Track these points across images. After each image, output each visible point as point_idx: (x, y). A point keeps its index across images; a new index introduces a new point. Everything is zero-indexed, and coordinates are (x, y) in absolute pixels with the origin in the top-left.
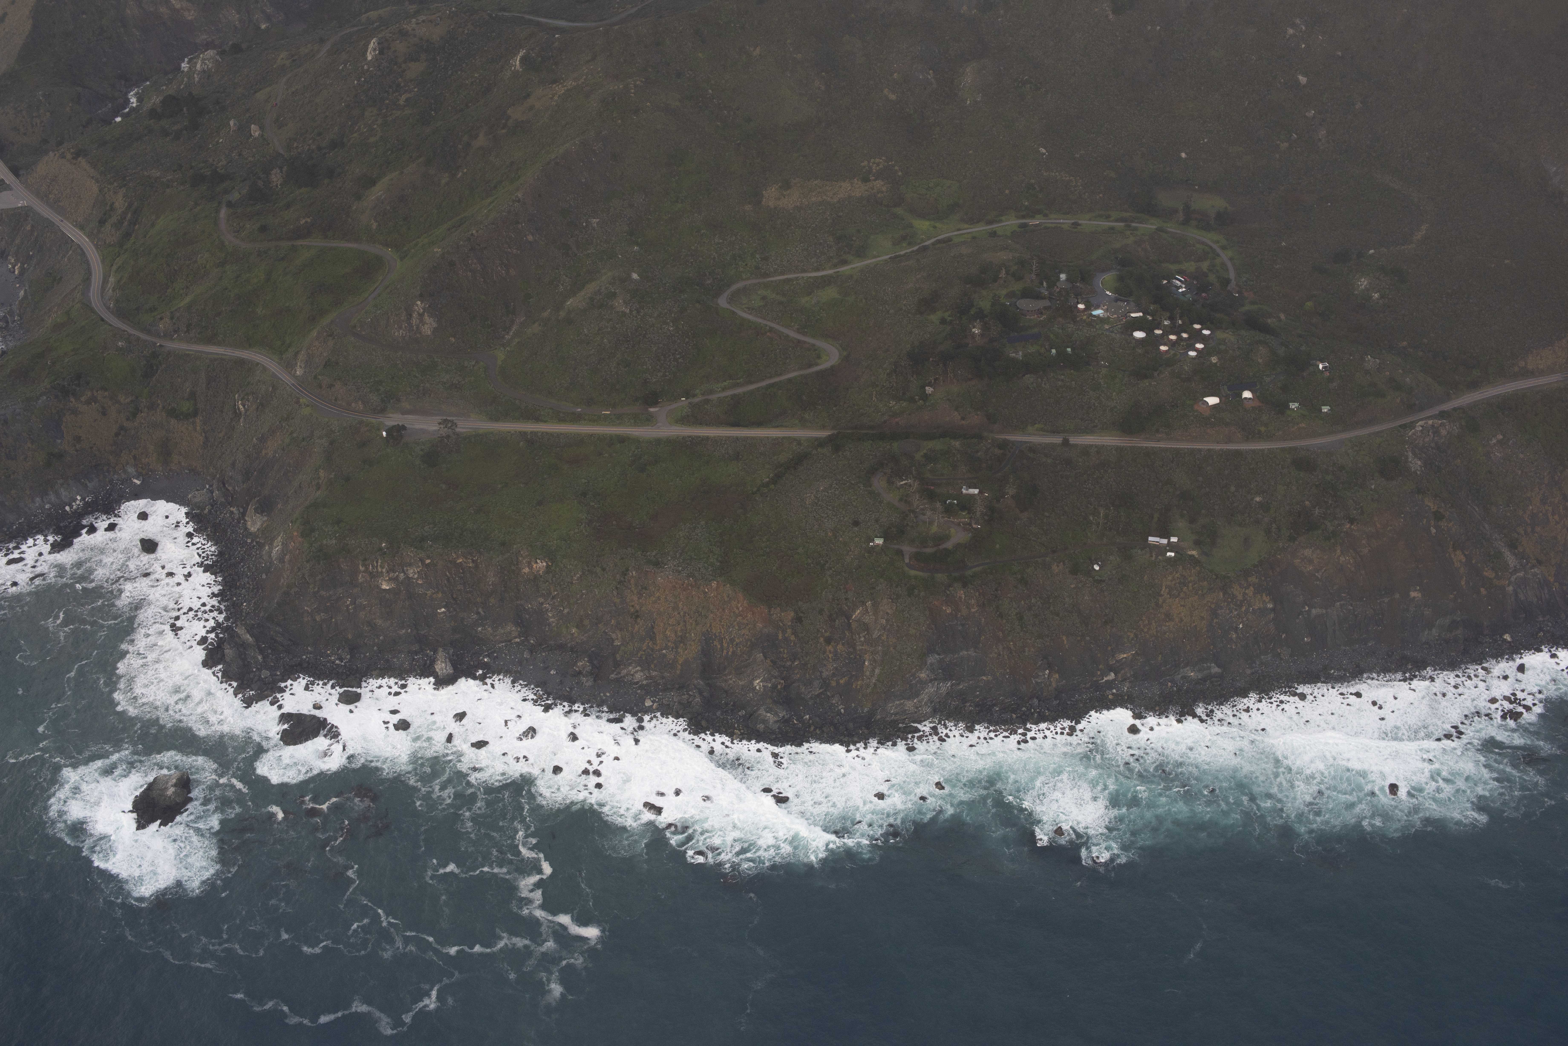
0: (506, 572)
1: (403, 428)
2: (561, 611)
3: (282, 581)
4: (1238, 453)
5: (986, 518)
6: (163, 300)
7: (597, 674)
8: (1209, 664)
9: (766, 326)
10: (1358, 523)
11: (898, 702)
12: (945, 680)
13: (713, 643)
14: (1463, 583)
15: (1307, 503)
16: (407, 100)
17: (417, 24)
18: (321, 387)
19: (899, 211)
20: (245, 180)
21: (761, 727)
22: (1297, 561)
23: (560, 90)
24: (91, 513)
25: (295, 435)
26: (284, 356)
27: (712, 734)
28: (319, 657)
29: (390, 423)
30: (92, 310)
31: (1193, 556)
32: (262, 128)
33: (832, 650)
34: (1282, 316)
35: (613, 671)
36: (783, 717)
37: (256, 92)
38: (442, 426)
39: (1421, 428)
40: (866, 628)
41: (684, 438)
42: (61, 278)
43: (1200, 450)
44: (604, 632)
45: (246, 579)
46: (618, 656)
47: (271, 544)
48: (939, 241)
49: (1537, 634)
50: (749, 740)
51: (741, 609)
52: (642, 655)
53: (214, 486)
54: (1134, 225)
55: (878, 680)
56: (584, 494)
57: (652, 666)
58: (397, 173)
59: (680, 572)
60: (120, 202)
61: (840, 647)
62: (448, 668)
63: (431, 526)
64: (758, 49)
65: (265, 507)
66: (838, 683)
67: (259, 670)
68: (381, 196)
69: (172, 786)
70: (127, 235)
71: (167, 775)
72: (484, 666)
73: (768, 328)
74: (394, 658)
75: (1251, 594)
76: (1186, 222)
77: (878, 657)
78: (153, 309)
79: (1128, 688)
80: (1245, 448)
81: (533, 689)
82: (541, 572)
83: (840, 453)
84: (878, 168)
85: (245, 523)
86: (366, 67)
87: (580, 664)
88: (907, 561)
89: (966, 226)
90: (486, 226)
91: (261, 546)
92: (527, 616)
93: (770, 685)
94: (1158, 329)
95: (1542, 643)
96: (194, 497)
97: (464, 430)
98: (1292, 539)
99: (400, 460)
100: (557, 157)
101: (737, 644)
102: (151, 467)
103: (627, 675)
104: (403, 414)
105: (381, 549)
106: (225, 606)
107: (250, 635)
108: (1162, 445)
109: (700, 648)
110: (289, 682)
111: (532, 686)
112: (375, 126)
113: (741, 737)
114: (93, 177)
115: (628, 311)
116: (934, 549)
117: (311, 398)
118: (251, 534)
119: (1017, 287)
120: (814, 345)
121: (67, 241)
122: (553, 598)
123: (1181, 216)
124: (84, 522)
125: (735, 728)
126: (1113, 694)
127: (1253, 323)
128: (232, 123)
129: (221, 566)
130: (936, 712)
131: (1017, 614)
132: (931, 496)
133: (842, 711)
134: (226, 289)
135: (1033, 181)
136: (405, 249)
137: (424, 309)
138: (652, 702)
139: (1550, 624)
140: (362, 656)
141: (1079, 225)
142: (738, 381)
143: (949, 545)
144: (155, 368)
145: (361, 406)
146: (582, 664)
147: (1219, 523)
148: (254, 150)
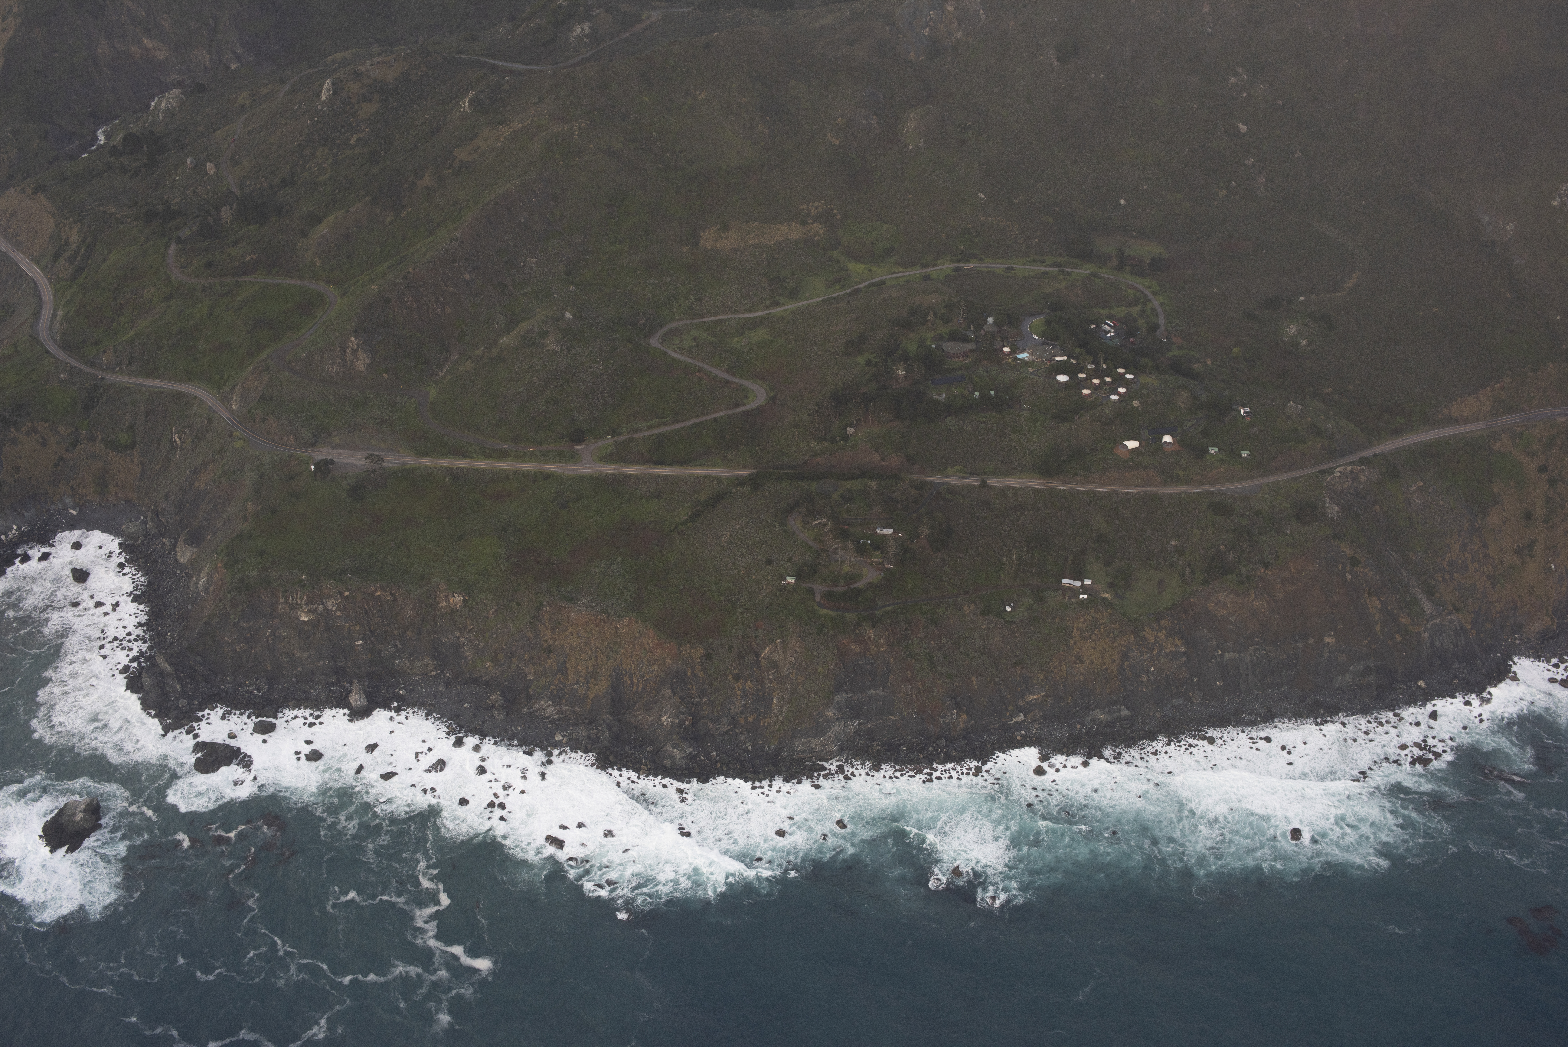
0: (424, 606)
1: (332, 462)
2: (477, 645)
3: (205, 611)
4: (1155, 497)
5: (898, 557)
6: (109, 334)
7: (510, 707)
8: (1118, 707)
9: (696, 365)
10: (1272, 568)
11: (804, 740)
12: (852, 719)
13: (623, 678)
14: (1378, 629)
15: (1222, 547)
16: (358, 140)
17: (372, 65)
18: (254, 420)
19: (835, 254)
20: (197, 216)
21: (668, 762)
22: (1210, 605)
23: (506, 131)
24: (27, 542)
25: (226, 468)
26: (222, 390)
27: (619, 770)
28: (237, 687)
29: (319, 457)
30: (39, 343)
31: (1105, 598)
32: (217, 166)
33: (741, 687)
34: (1209, 362)
35: (526, 705)
36: (691, 753)
37: (215, 131)
38: (368, 461)
39: (1339, 474)
40: (775, 665)
41: (607, 475)
42: (14, 311)
43: (1117, 494)
44: (518, 666)
45: (173, 610)
46: (530, 690)
47: (199, 575)
48: (872, 285)
49: (1452, 681)
50: (656, 776)
51: (651, 645)
52: (553, 689)
53: (149, 518)
54: (1068, 270)
55: (785, 718)
56: (505, 530)
57: (564, 701)
58: (343, 211)
59: (593, 608)
60: (74, 238)
61: (748, 684)
62: (362, 699)
63: (352, 559)
64: (704, 93)
65: (195, 539)
66: (746, 719)
67: (177, 699)
68: (326, 234)
69: (81, 812)
70: (80, 269)
71: (77, 801)
72: (399, 698)
73: (697, 368)
74: (311, 689)
75: (1163, 637)
76: (1120, 268)
77: (786, 695)
78: (98, 343)
79: (1037, 730)
80: (1162, 492)
81: (446, 722)
82: (458, 606)
83: (759, 492)
84: (816, 212)
85: (175, 555)
86: (319, 107)
87: (493, 697)
88: (818, 599)
89: (901, 269)
90: (423, 264)
91: (189, 577)
92: (444, 650)
93: (677, 721)
94: (1082, 372)
95: (1457, 690)
96: (128, 528)
97: (391, 465)
98: (1206, 583)
99: (326, 493)
100: (497, 197)
101: (646, 680)
102: (88, 498)
103: (539, 709)
104: (333, 448)
105: (301, 581)
106: (149, 636)
107: (169, 664)
108: (1080, 488)
109: (610, 683)
110: (207, 711)
111: (445, 719)
112: (325, 166)
113: (647, 772)
114: (50, 213)
115: (558, 349)
116: (846, 588)
117: (245, 432)
118: (181, 565)
119: (945, 330)
120: (741, 385)
121: (22, 274)
122: (470, 631)
123: (1115, 262)
124: (19, 551)
125: (642, 763)
126: (1022, 735)
127: (1179, 368)
128: (188, 161)
129: (149, 596)
130: (841, 750)
131: (926, 655)
132: (844, 535)
133: (750, 748)
134: (170, 323)
135: (969, 226)
136: (346, 286)
137: (358, 345)
138: (562, 736)
139: (1466, 671)
140: (280, 686)
141: (1013, 269)
142: (665, 420)
143: (860, 584)
144: (96, 400)
145: (292, 440)
146: (495, 697)
147: (1133, 566)
148: (208, 187)
